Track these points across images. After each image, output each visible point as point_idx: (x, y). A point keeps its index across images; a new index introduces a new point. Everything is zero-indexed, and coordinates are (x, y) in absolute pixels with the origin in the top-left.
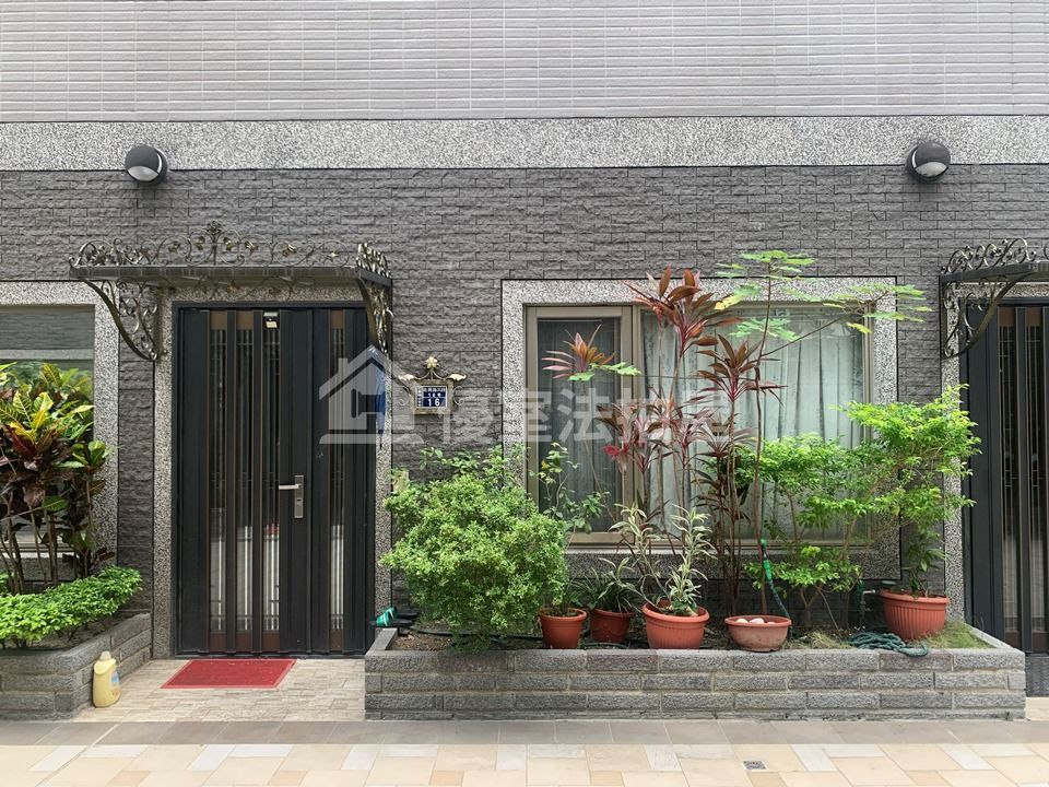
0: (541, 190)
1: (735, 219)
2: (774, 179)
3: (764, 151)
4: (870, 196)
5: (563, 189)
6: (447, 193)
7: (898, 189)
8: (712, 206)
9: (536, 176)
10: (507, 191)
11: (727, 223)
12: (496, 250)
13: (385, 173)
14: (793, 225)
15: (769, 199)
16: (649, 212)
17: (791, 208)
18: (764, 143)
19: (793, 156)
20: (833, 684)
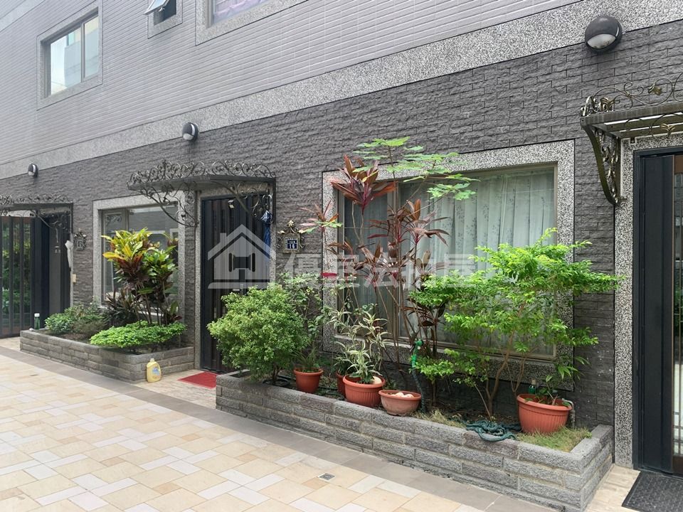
0: (341, 113)
1: (451, 112)
2: (478, 77)
3: (473, 57)
4: (552, 76)
5: (352, 110)
6: (299, 124)
7: (578, 64)
8: (437, 105)
9: (338, 106)
10: (324, 118)
11: (445, 116)
12: (320, 154)
13: (273, 118)
14: (492, 110)
15: (475, 93)
16: (398, 117)
17: (490, 97)
18: (472, 51)
19: (493, 57)
20: (432, 447)
